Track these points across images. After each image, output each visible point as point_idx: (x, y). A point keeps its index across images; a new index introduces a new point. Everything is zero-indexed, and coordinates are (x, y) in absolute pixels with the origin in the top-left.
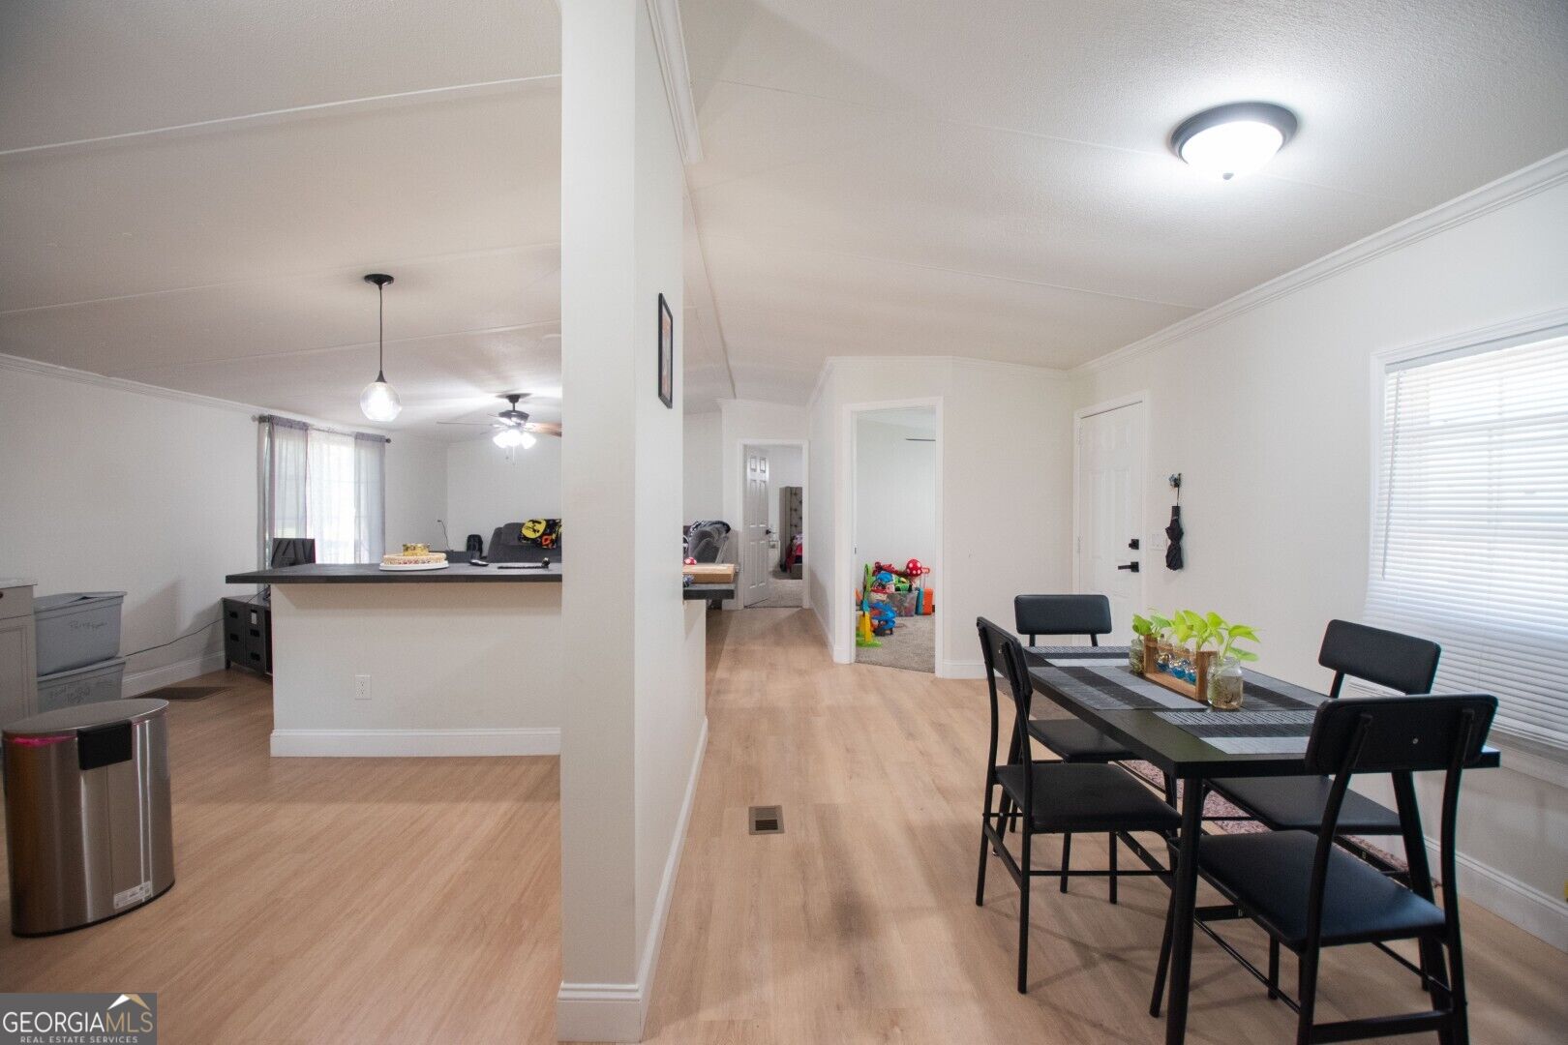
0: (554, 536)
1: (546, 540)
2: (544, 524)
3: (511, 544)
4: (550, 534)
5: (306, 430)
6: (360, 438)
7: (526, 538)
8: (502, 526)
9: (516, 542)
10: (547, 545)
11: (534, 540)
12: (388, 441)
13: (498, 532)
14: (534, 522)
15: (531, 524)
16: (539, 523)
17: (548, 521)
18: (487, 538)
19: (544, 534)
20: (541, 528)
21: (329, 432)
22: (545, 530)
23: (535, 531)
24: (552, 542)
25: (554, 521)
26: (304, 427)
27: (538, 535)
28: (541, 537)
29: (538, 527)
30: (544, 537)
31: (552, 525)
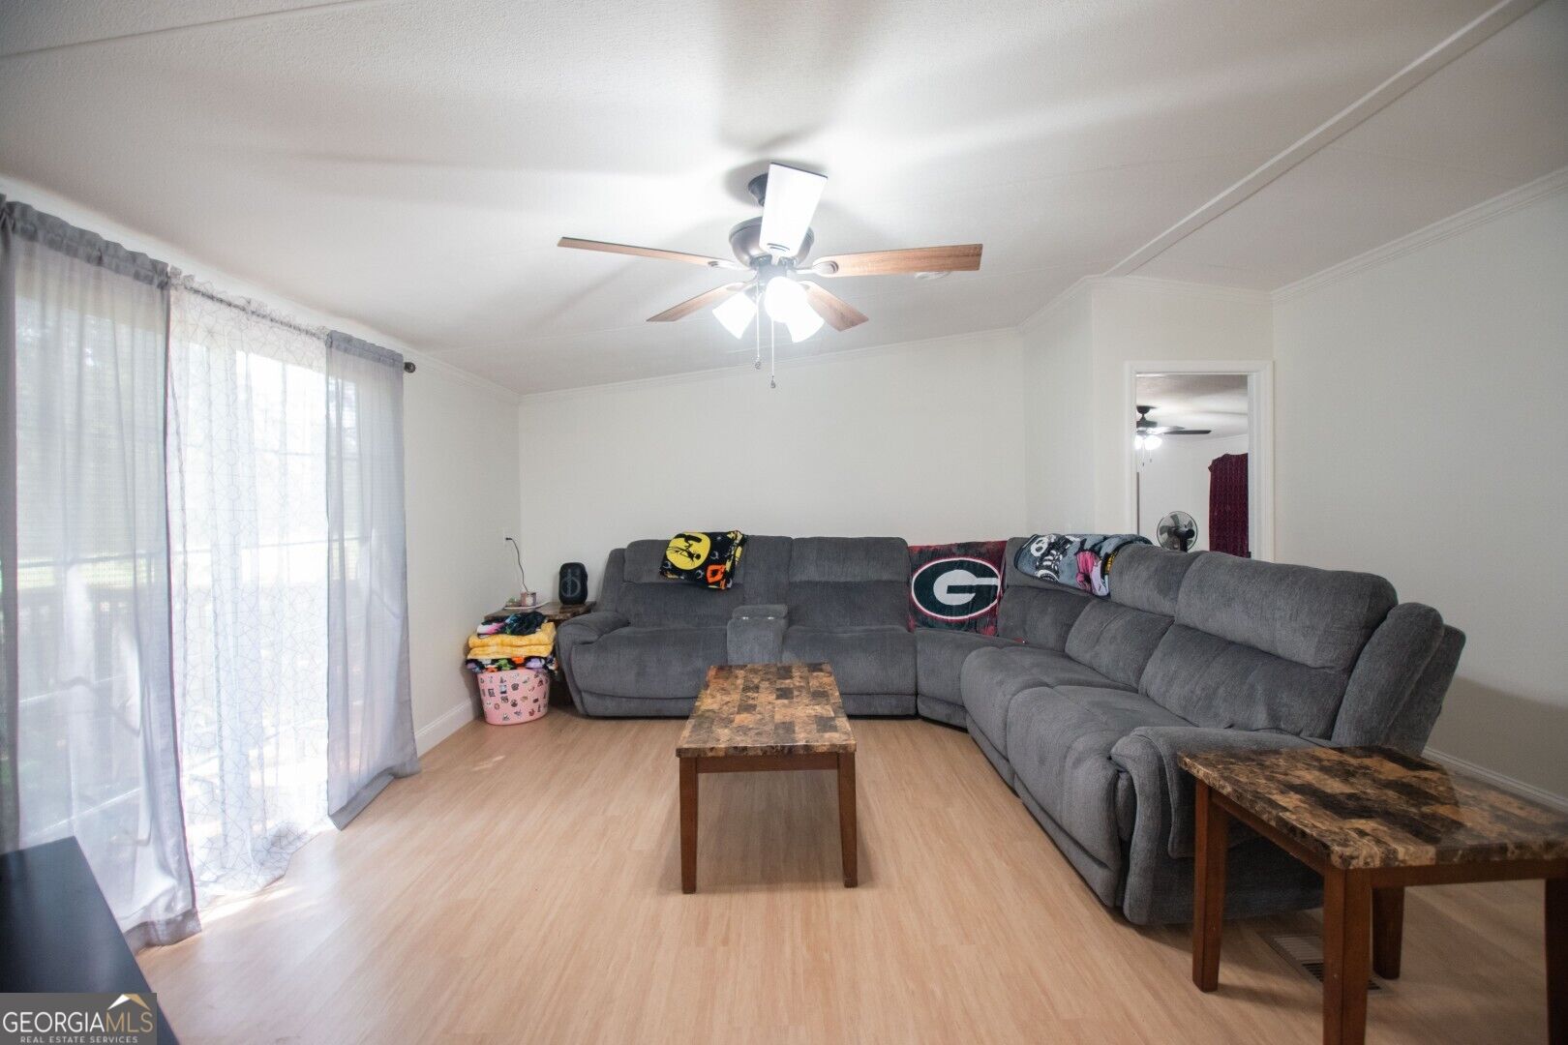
0: (728, 565)
1: (714, 573)
2: (706, 543)
3: (646, 579)
4: (722, 561)
5: (164, 286)
6: (338, 344)
7: (675, 570)
8: (624, 545)
9: (655, 578)
10: (717, 583)
11: (690, 573)
12: (409, 367)
13: (617, 558)
14: (688, 538)
15: (681, 543)
16: (698, 540)
17: (712, 536)
18: (596, 568)
19: (708, 562)
20: (703, 548)
21: (247, 310)
22: (711, 554)
23: (691, 555)
24: (728, 576)
25: (724, 535)
26: (158, 279)
27: (698, 563)
28: (704, 567)
29: (695, 548)
30: (711, 568)
31: (721, 543)
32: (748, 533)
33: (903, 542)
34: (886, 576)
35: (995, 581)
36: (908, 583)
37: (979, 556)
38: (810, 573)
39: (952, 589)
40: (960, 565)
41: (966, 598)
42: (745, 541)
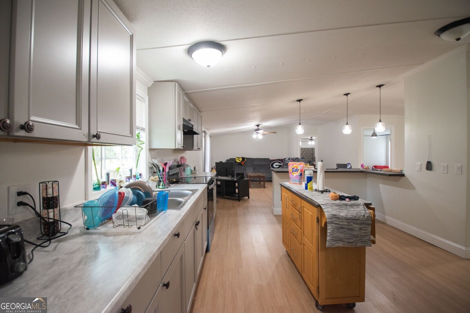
1: (243, 163)
4: (244, 161)
7: (237, 162)
8: (229, 159)
9: (234, 164)
11: (239, 163)
13: (228, 161)
14: (239, 158)
15: (238, 158)
16: (240, 158)
17: (242, 158)
19: (242, 161)
20: (241, 159)
22: (242, 160)
23: (239, 160)
24: (244, 163)
25: (244, 157)
27: (240, 161)
28: (241, 162)
29: (240, 159)
30: (242, 162)
31: (243, 159)
32: (247, 157)
33: (269, 159)
34: (267, 164)
35: (282, 164)
36: (270, 165)
37: (280, 161)
38: (256, 163)
39: (276, 165)
40: (277, 162)
41: (278, 166)
42: (247, 158)
